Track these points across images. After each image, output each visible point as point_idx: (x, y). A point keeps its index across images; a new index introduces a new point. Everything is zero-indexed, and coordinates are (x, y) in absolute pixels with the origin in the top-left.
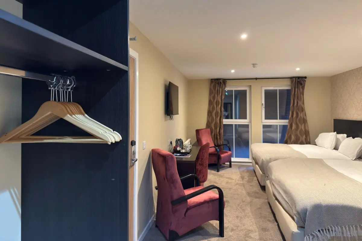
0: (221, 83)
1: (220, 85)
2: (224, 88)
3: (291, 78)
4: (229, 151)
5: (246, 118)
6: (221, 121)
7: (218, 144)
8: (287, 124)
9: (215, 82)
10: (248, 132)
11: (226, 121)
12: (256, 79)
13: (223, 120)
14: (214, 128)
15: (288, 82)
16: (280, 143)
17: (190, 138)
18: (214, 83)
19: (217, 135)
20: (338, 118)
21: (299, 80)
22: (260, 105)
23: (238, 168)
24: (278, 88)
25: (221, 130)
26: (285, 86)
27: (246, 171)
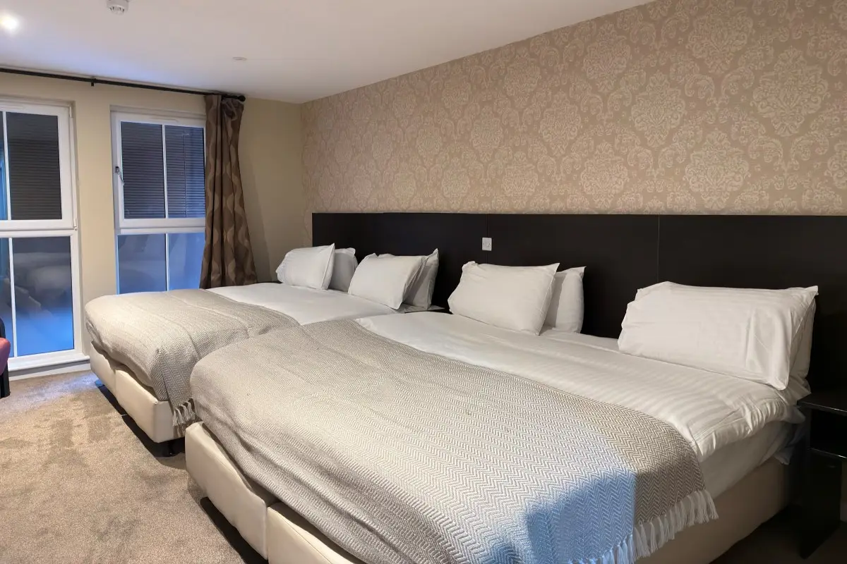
3: (207, 95)
5: (57, 215)
8: (199, 230)
12: (93, 81)
15: (198, 107)
16: (174, 287)
20: (322, 210)
21: (224, 102)
22: (110, 169)
24: (164, 123)
27: (71, 396)
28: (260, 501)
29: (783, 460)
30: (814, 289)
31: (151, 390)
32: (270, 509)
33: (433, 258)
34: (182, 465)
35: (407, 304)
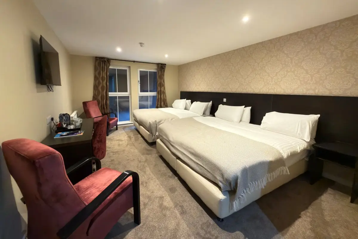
0: (105, 61)
1: (105, 64)
2: (109, 66)
3: (158, 64)
4: (116, 117)
5: (127, 91)
6: (107, 94)
7: (105, 112)
8: (156, 95)
9: (100, 60)
10: (129, 101)
11: (111, 94)
12: (134, 62)
13: (108, 93)
14: (100, 99)
15: (155, 67)
17: (76, 110)
18: (98, 61)
19: (104, 105)
20: (183, 91)
22: (137, 81)
23: (123, 130)
25: (107, 101)
26: (153, 69)
27: (130, 131)
28: (175, 158)
29: (307, 159)
30: (319, 115)
31: (148, 131)
32: (177, 160)
33: (211, 103)
34: (155, 148)
35: (204, 114)
